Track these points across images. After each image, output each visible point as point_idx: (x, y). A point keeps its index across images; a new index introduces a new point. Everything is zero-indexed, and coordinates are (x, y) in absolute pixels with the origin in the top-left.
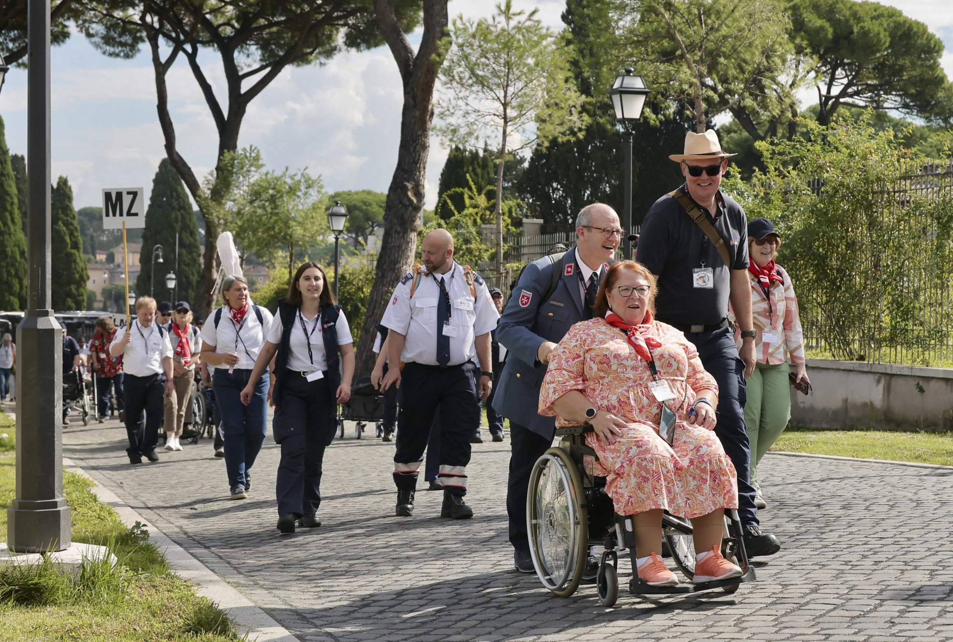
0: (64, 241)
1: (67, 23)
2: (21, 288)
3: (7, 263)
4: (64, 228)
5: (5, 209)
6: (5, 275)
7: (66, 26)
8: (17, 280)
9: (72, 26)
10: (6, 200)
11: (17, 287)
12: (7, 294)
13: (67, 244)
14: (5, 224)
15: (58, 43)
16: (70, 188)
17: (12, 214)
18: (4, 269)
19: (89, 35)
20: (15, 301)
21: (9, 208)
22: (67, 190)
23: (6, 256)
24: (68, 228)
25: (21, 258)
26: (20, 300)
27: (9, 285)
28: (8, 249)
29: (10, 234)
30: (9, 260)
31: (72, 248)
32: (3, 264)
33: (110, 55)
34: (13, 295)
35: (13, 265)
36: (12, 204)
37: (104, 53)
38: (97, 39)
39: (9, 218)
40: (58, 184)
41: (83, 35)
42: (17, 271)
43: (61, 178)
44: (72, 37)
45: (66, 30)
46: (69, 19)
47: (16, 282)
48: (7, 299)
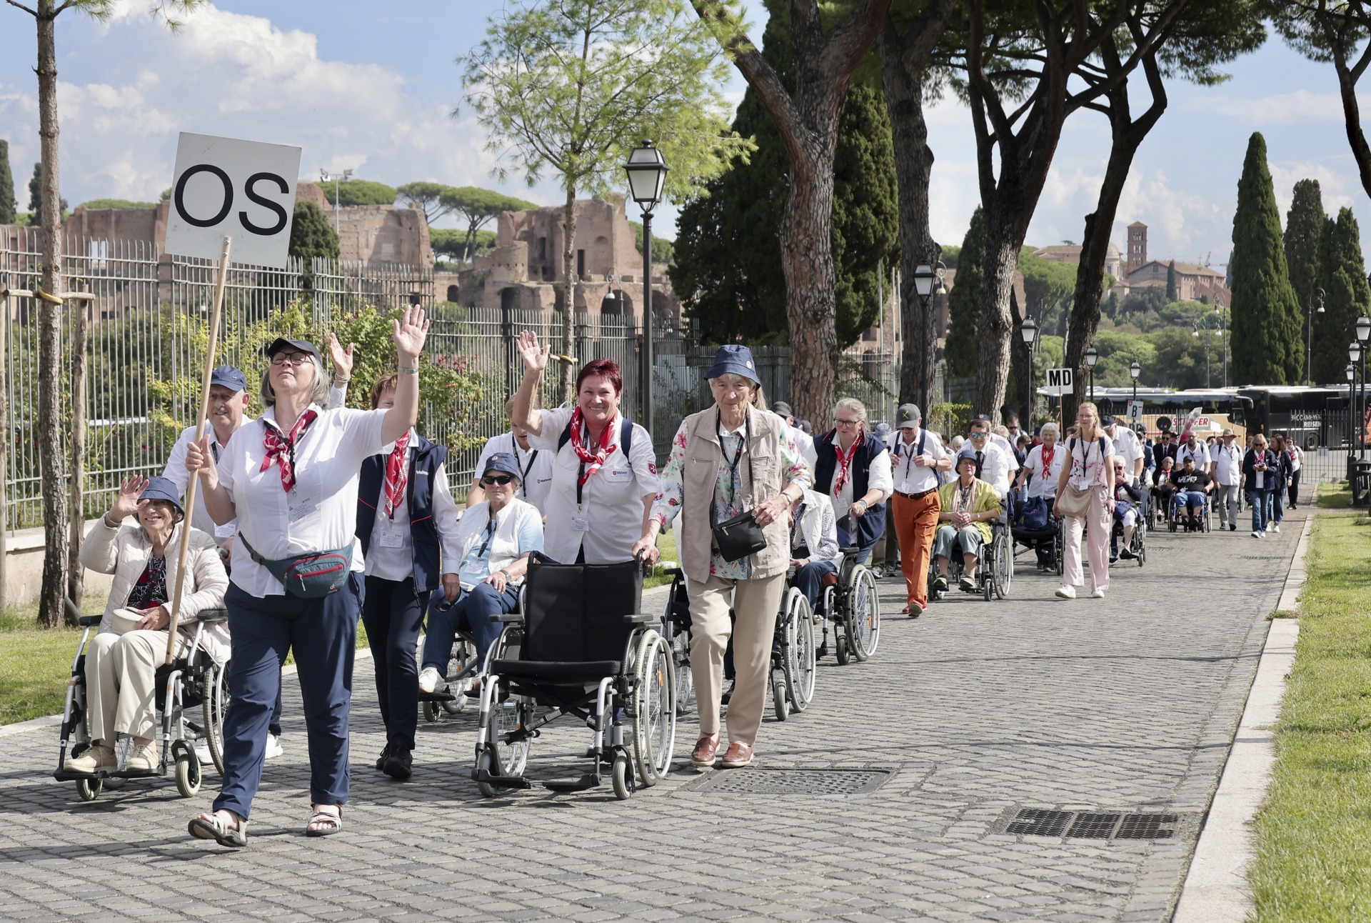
0: (1346, 292)
1: (1263, 22)
2: (1288, 354)
3: (1269, 323)
4: (1347, 276)
5: (1267, 254)
6: (1266, 338)
7: (1262, 27)
8: (1282, 344)
9: (1268, 24)
10: (1268, 242)
11: (1282, 353)
12: (1269, 362)
13: (1350, 296)
14: (1267, 273)
15: (1251, 49)
16: (1355, 222)
17: (1275, 260)
18: (1266, 331)
19: (1290, 35)
20: (1280, 370)
21: (1272, 252)
22: (1351, 226)
23: (1268, 314)
24: (1352, 276)
25: (1287, 315)
26: (1286, 369)
27: (1272, 351)
28: (1271, 305)
29: (1272, 286)
30: (1271, 319)
31: (1357, 300)
32: (1264, 323)
33: (1318, 58)
34: (1278, 364)
35: (1277, 325)
36: (1276, 247)
37: (1310, 57)
38: (1300, 41)
39: (1272, 265)
40: (1339, 218)
41: (1281, 36)
42: (1281, 333)
43: (1342, 210)
44: (1269, 39)
45: (1261, 32)
46: (1264, 17)
47: (1280, 347)
48: (1269, 368)
